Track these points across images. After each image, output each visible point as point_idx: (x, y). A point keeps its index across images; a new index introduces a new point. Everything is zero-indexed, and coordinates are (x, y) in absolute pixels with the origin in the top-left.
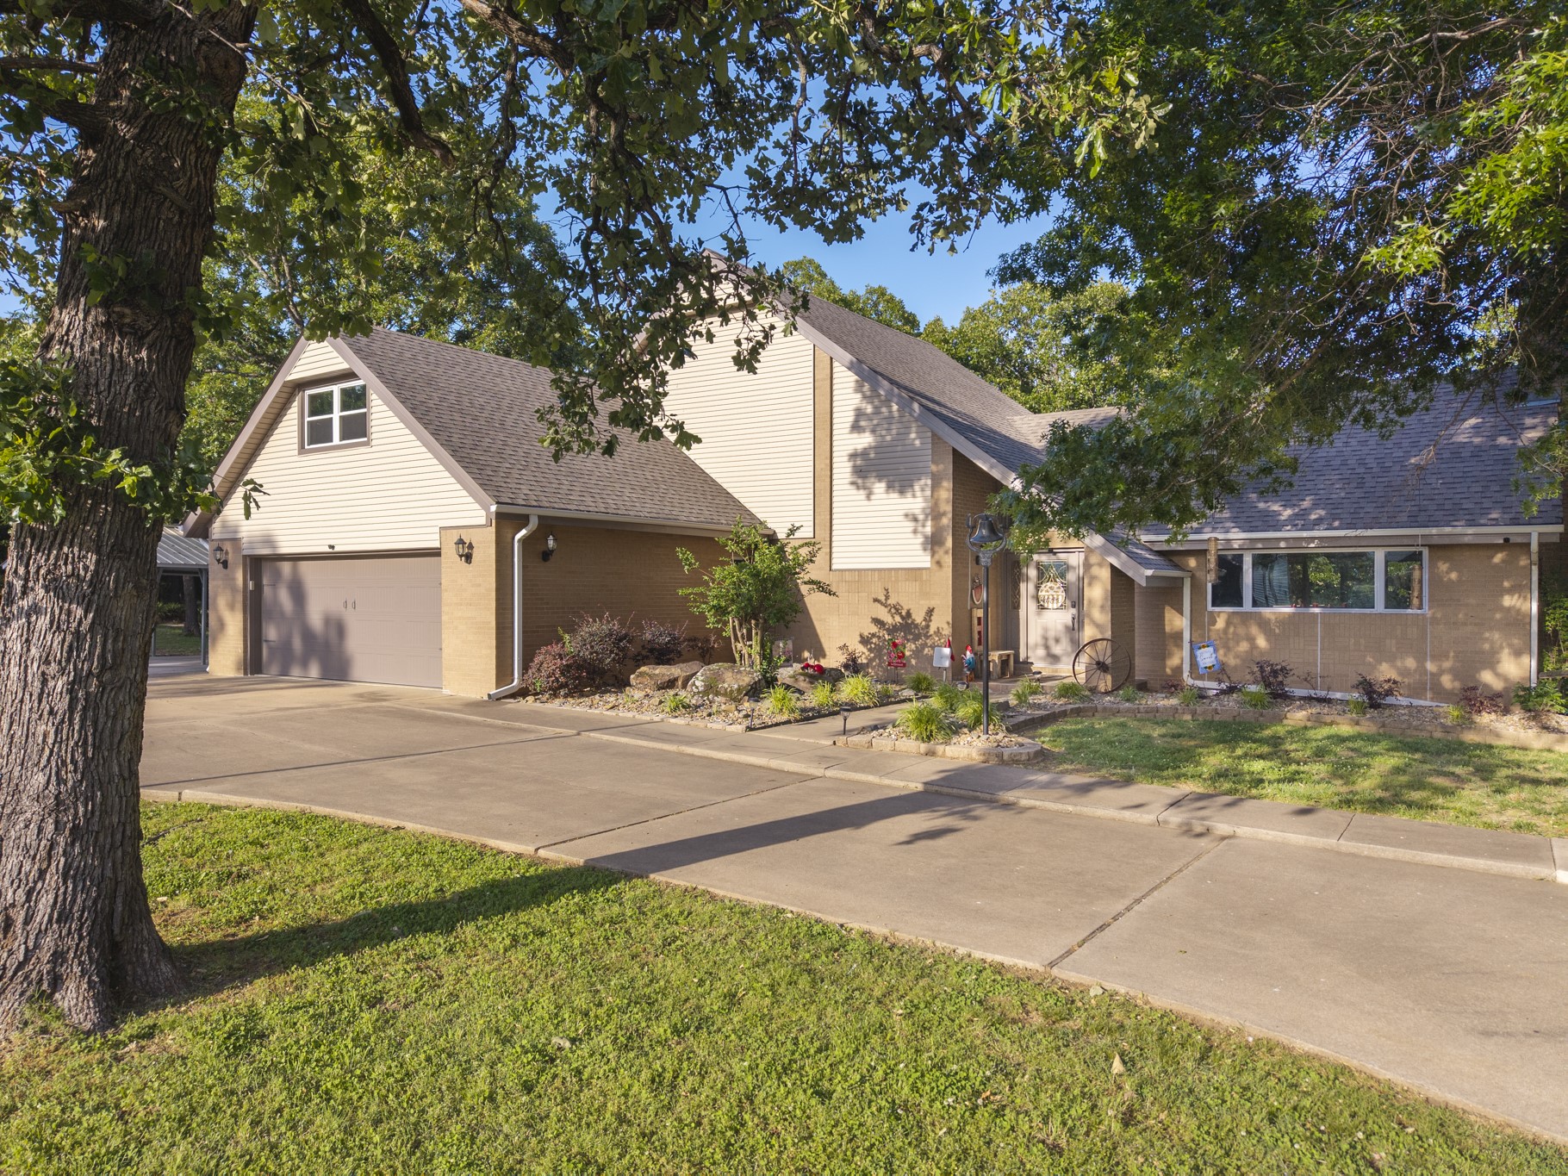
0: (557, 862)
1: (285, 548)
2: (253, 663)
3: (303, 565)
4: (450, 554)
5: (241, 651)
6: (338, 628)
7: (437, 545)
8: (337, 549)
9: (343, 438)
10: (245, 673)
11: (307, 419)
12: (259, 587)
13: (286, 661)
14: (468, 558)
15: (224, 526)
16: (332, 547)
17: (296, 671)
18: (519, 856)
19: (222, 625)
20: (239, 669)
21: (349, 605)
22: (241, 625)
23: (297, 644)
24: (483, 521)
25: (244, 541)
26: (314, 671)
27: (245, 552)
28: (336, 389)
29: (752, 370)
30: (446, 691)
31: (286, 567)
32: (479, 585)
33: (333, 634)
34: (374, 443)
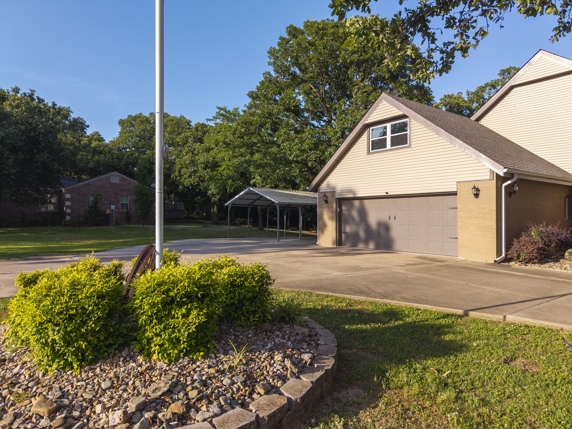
1: (360, 194)
2: (339, 242)
3: (366, 202)
4: (466, 194)
5: (335, 236)
6: (385, 227)
7: (455, 190)
8: (389, 194)
9: (392, 145)
10: (337, 246)
11: (371, 140)
12: (341, 210)
13: (355, 240)
14: (477, 195)
15: (328, 186)
16: (387, 193)
17: (361, 246)
19: (325, 226)
20: (334, 244)
21: (392, 218)
22: (335, 226)
23: (362, 234)
24: (488, 177)
25: (337, 192)
26: (372, 246)
27: (337, 197)
28: (389, 125)
30: (460, 258)
31: (357, 203)
32: (484, 208)
33: (382, 231)
34: (412, 146)
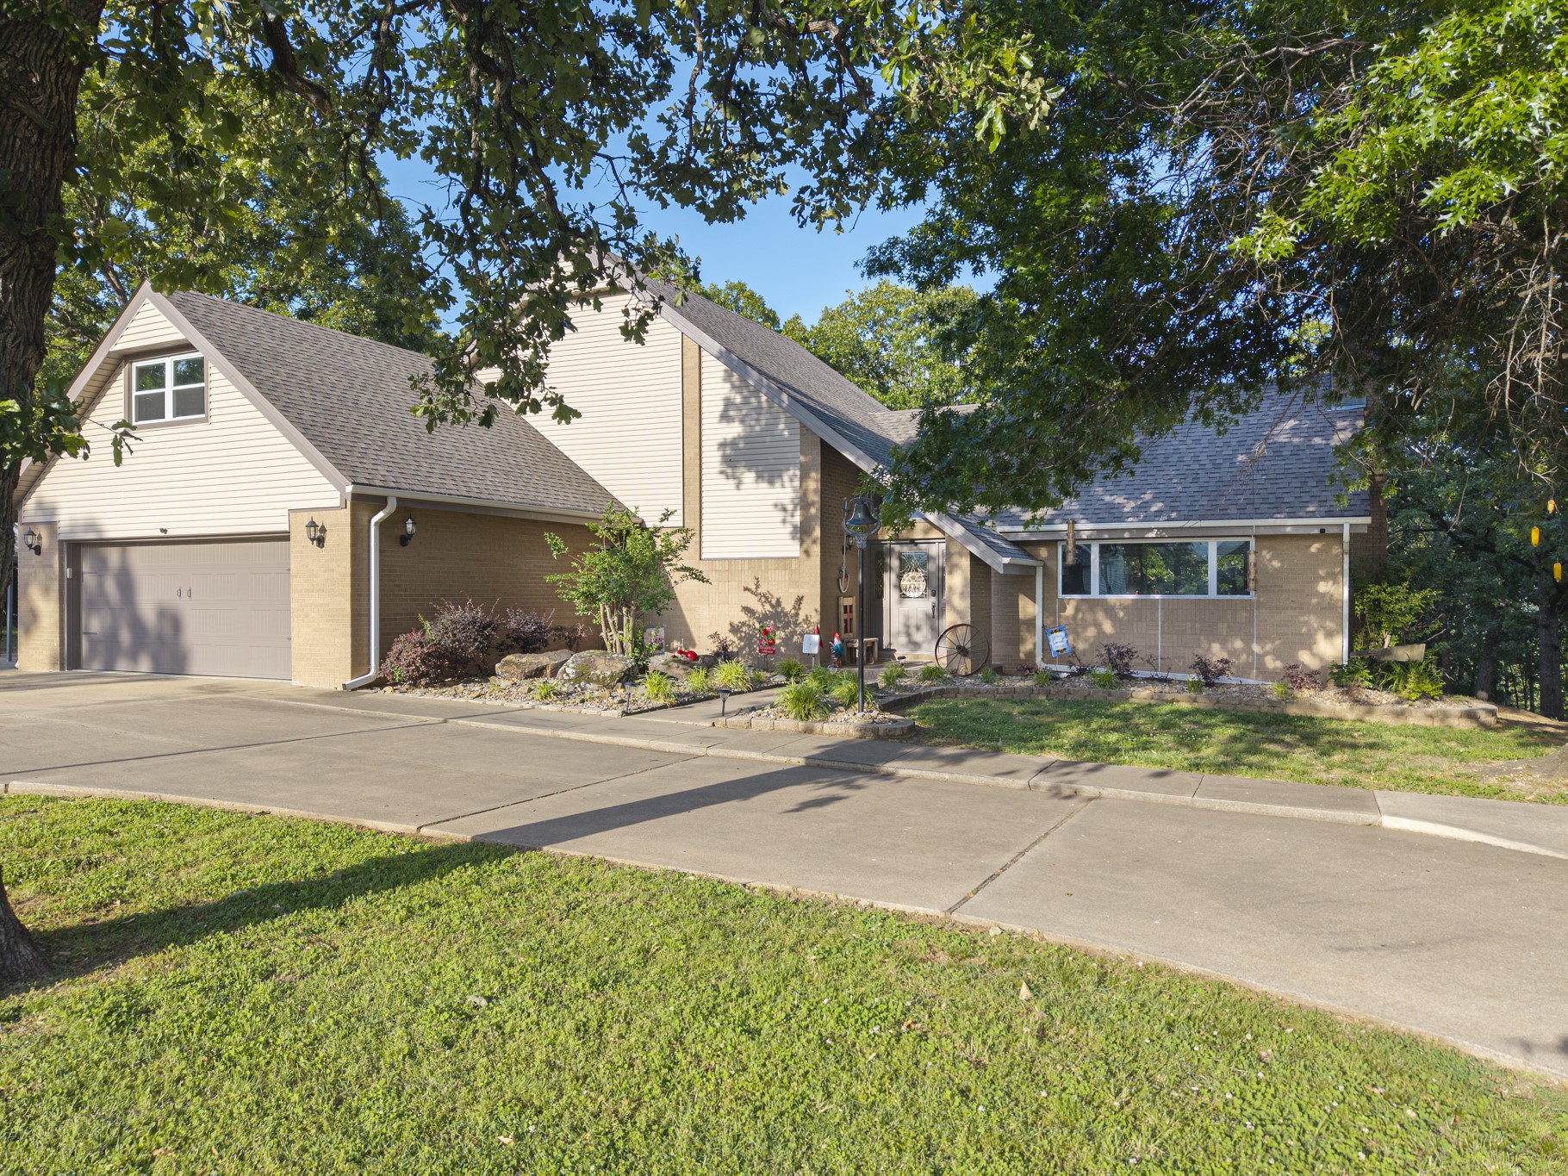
0: (441, 840)
1: (112, 533)
2: (71, 657)
3: (135, 552)
4: (300, 537)
5: (56, 644)
6: (172, 621)
7: (285, 528)
8: (169, 534)
9: (177, 413)
10: (62, 668)
11: (135, 393)
12: (77, 574)
13: (110, 653)
14: (320, 542)
15: (40, 506)
16: (164, 531)
17: (123, 665)
18: (400, 835)
19: (34, 616)
20: (54, 664)
21: (184, 593)
22: (57, 616)
23: (125, 637)
24: (337, 503)
25: (60, 524)
26: (145, 665)
27: (62, 537)
28: (168, 362)
29: (640, 341)
30: (296, 683)
31: (113, 555)
32: (333, 570)
33: (168, 629)
34: (213, 419)
